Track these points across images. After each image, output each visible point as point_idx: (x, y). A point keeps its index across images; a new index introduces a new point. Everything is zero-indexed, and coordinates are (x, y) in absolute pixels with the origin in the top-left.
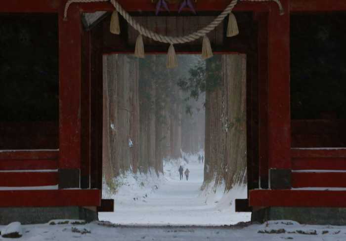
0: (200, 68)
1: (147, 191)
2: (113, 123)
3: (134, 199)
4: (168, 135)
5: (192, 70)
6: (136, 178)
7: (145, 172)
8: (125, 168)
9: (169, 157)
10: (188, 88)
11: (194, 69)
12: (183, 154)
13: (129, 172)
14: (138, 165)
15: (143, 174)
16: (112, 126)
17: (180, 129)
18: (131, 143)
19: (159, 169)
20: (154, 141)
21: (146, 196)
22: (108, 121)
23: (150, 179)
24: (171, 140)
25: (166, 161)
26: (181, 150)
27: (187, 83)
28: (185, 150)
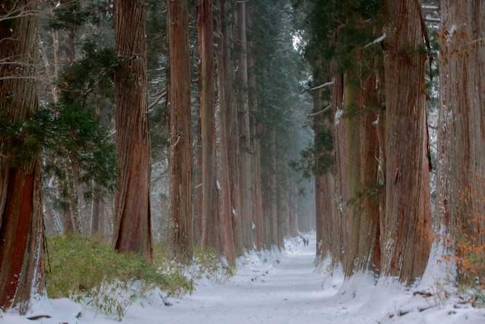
0: (311, 150)
1: (269, 267)
2: (235, 209)
3: (252, 280)
4: (288, 220)
5: (303, 151)
6: (259, 256)
7: (269, 249)
8: (249, 248)
9: (289, 236)
10: (300, 168)
11: (305, 150)
12: (300, 233)
13: (253, 251)
14: (262, 244)
15: (266, 251)
16: (234, 212)
17: (296, 215)
18: (254, 226)
19: (280, 245)
20: (276, 225)
21: (267, 273)
22: (230, 207)
23: (273, 254)
24: (290, 223)
25: (287, 239)
26: (298, 231)
27: (298, 164)
28: (301, 230)
